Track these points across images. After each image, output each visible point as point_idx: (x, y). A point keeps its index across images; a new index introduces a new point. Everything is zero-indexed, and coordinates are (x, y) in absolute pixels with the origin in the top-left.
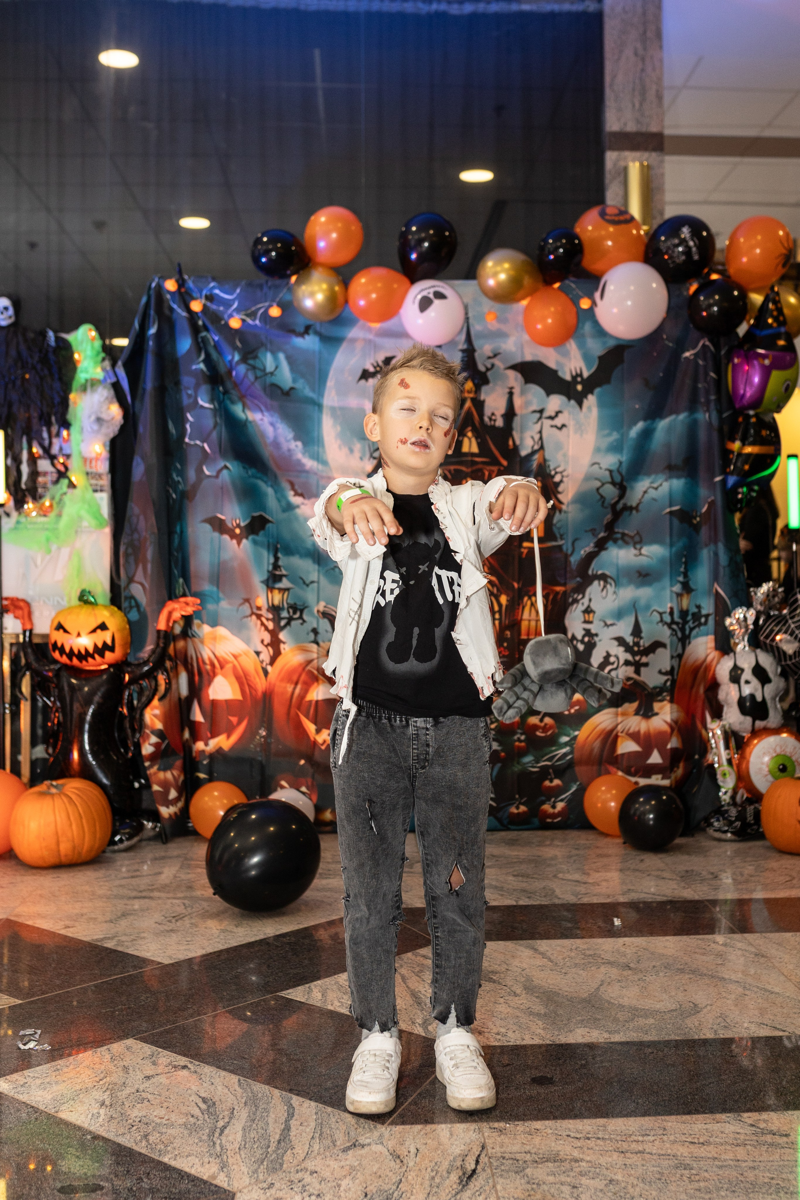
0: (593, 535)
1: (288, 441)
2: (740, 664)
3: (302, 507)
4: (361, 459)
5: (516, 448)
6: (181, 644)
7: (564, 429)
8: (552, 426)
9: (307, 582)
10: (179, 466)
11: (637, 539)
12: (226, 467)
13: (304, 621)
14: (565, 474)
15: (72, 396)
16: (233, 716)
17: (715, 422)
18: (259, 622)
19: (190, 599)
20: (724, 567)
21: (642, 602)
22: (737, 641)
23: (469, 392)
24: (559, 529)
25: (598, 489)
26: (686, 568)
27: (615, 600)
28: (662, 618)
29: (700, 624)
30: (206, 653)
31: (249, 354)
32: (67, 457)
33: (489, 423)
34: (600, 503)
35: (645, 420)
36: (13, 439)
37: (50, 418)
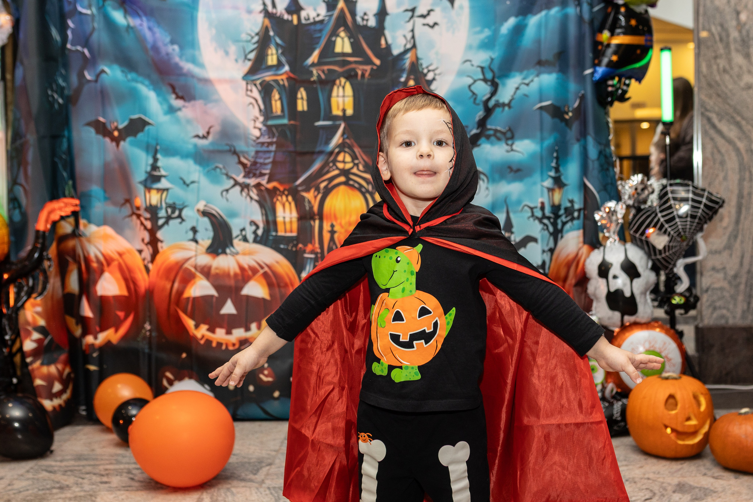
1: (165, 45)
2: (610, 258)
3: (184, 109)
4: (236, 61)
5: (388, 47)
6: (69, 243)
7: (436, 27)
8: (424, 25)
9: (188, 182)
10: (62, 70)
11: (509, 135)
12: (103, 71)
13: (183, 220)
14: (437, 72)
16: (121, 310)
17: (586, 16)
18: (138, 222)
19: (68, 200)
20: (593, 161)
21: (514, 197)
22: (607, 235)
25: (470, 86)
26: (557, 163)
27: (487, 195)
28: (533, 213)
29: (573, 219)
30: (93, 251)
33: (361, 24)
34: (472, 100)
35: (516, 15)
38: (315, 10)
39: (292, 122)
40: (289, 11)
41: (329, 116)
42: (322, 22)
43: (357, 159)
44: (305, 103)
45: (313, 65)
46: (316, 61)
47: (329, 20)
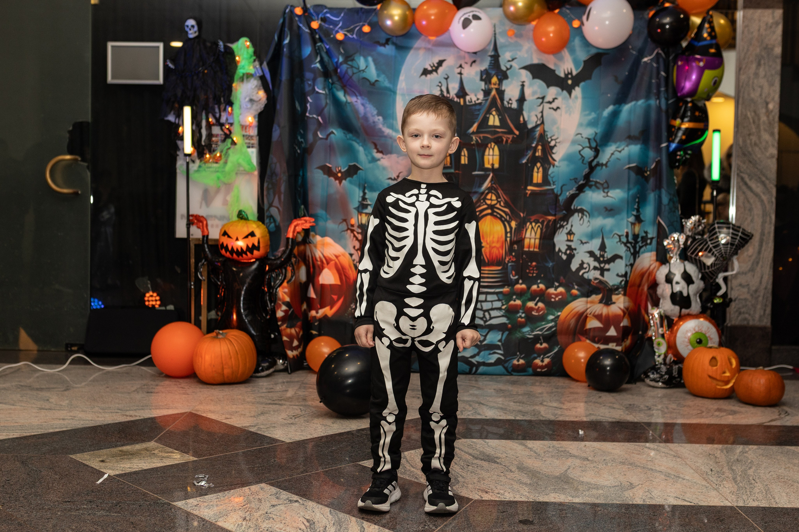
0: (576, 182)
1: (373, 116)
2: (673, 271)
3: (382, 160)
5: (525, 123)
6: (302, 248)
7: (558, 110)
8: (550, 108)
10: (302, 131)
11: (605, 185)
12: (332, 133)
14: (557, 141)
15: (234, 85)
16: (334, 294)
17: (663, 107)
18: (352, 235)
19: (307, 218)
20: (665, 206)
21: (608, 228)
22: (671, 255)
23: (495, 84)
24: (552, 178)
25: (580, 151)
26: (638, 206)
27: (589, 226)
28: (620, 239)
29: (647, 244)
30: (318, 254)
31: (349, 58)
32: (231, 124)
33: (507, 106)
34: (581, 161)
35: (614, 104)
36: (197, 113)
37: (220, 99)
38: (476, 96)
39: (457, 172)
40: (458, 96)
41: (482, 168)
42: (480, 104)
43: (500, 198)
44: (466, 159)
45: (473, 133)
46: (475, 130)
47: (486, 102)
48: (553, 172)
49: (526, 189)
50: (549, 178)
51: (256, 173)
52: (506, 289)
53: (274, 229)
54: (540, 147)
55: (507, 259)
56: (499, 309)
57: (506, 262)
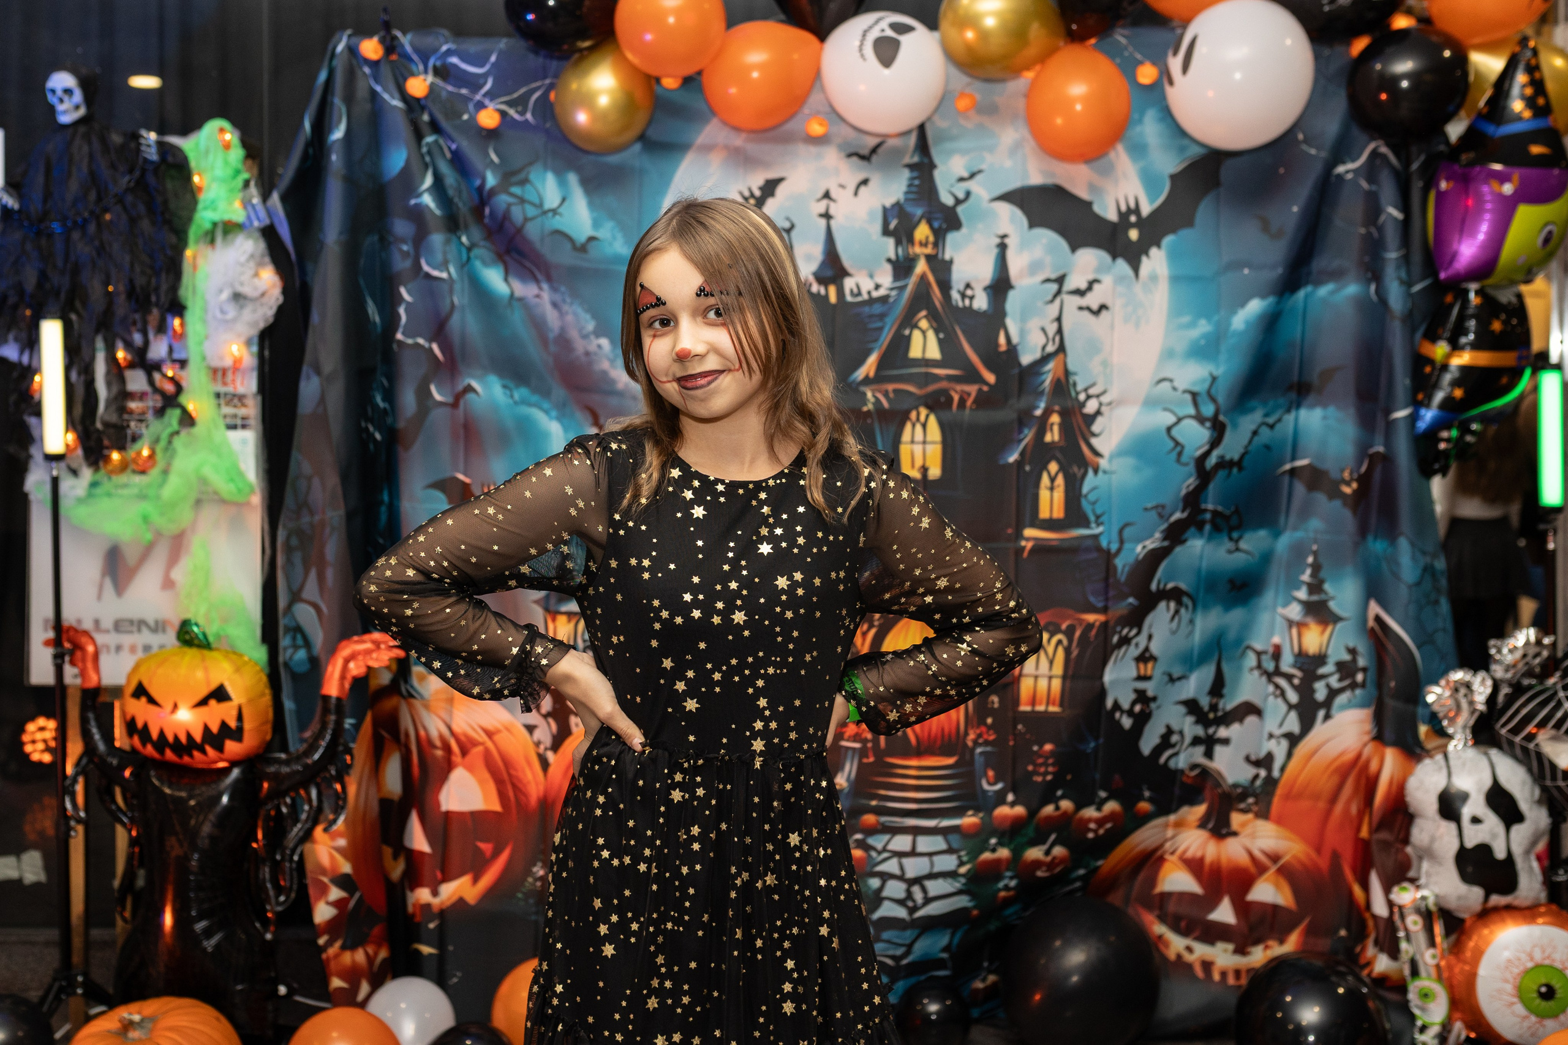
0: (1161, 515)
1: (585, 337)
2: (1461, 782)
5: (1012, 351)
7: (1104, 314)
8: (1081, 308)
10: (384, 380)
11: (1234, 520)
12: (469, 389)
14: (1104, 399)
16: (485, 840)
21: (1231, 634)
23: (924, 244)
24: (1094, 503)
25: (1169, 429)
27: (1193, 633)
29: (1353, 686)
30: (436, 727)
31: (512, 176)
32: (183, 363)
33: (960, 304)
34: (1174, 455)
35: (1263, 297)
36: (80, 336)
37: (148, 297)
38: (871, 276)
40: (821, 277)
42: (884, 299)
45: (867, 381)
46: (872, 374)
47: (899, 295)
48: (1094, 489)
49: (1019, 535)
50: (1084, 503)
51: (257, 500)
52: (969, 820)
53: (304, 668)
54: (1055, 419)
55: (972, 736)
56: (952, 875)
57: (970, 744)
